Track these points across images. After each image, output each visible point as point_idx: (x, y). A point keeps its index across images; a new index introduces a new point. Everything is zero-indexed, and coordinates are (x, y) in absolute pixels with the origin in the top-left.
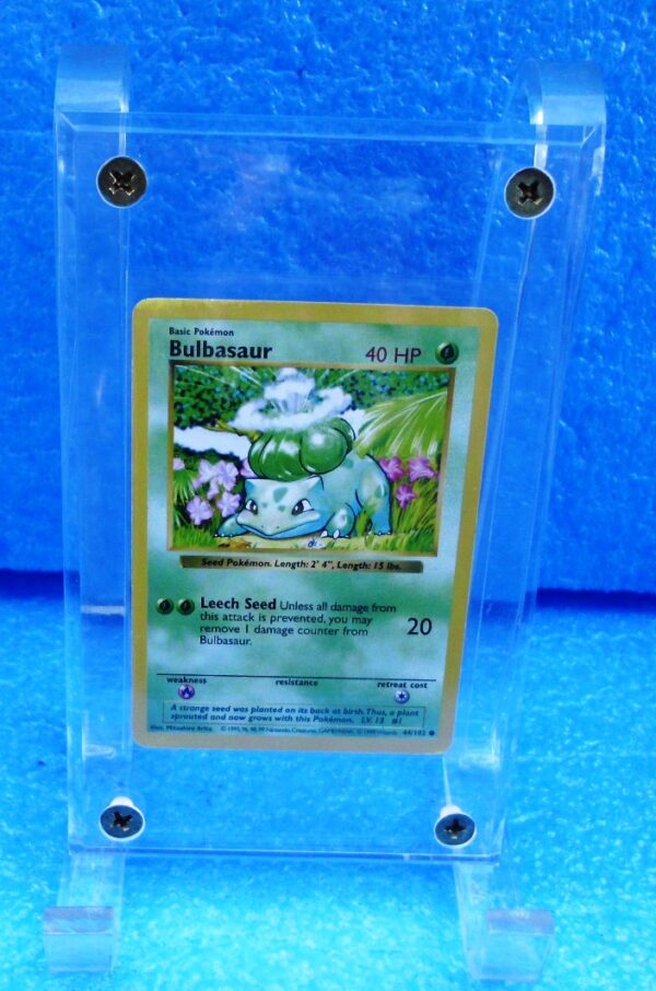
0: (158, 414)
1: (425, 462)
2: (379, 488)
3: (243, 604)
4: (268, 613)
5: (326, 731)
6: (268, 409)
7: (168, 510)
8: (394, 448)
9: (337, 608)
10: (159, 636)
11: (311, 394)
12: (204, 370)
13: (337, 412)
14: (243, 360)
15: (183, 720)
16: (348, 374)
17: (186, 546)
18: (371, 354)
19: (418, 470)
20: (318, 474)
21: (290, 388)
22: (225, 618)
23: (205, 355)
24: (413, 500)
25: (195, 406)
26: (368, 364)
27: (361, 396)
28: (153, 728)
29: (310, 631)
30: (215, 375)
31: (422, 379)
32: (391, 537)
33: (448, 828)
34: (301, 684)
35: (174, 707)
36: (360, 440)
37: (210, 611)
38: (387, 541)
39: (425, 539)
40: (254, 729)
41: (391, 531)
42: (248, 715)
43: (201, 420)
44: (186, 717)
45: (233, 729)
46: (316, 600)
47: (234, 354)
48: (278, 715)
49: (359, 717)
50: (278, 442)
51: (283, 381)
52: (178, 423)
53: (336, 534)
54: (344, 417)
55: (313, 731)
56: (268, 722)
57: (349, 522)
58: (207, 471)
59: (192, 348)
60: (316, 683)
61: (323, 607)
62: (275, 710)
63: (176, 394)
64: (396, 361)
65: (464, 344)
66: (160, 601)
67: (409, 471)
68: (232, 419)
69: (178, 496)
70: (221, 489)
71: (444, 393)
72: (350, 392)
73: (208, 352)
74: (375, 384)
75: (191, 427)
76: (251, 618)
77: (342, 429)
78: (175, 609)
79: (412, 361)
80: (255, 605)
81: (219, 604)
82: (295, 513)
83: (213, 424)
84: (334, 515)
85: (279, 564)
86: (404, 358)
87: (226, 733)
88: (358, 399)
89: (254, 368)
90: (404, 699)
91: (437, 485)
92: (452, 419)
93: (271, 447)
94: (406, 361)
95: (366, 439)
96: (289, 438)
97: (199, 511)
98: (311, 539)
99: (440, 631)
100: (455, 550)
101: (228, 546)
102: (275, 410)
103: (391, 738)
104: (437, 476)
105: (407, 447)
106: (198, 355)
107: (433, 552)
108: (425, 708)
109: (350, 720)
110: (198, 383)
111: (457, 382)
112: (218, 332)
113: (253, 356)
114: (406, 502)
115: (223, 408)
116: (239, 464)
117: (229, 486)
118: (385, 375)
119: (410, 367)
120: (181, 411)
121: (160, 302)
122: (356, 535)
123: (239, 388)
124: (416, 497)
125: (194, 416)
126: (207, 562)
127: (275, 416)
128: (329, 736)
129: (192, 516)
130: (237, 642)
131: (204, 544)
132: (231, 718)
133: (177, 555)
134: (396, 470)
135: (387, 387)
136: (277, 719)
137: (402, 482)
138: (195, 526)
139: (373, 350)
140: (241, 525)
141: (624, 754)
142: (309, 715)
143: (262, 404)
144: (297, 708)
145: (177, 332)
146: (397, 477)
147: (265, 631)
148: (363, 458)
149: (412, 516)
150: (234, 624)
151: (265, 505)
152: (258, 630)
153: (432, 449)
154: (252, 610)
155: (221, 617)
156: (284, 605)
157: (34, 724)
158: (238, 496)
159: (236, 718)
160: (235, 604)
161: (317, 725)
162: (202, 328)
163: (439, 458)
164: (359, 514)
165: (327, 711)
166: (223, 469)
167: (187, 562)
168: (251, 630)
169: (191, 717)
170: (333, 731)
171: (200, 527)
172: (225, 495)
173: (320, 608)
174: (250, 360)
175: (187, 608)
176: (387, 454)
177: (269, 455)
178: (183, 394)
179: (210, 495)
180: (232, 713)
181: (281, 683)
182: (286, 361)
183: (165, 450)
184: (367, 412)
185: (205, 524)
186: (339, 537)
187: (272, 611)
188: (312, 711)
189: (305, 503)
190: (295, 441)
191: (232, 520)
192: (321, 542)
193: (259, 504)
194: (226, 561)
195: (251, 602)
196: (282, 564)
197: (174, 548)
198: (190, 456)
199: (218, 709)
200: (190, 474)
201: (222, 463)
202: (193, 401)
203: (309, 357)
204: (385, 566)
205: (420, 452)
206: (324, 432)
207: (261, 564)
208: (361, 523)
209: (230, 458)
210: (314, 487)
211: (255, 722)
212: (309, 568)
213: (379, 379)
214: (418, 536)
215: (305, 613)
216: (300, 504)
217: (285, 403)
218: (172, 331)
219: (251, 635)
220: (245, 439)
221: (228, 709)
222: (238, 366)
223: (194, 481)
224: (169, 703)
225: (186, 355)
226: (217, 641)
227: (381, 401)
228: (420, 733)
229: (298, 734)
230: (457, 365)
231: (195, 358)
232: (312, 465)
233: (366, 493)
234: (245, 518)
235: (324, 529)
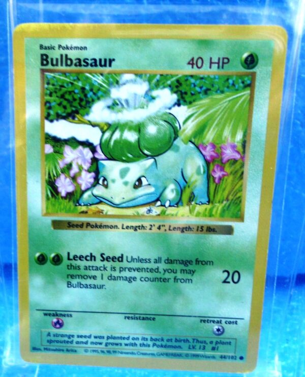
0: (33, 111)
1: (234, 147)
2: (199, 168)
3: (99, 258)
4: (117, 265)
5: (162, 354)
6: (114, 106)
7: (42, 184)
8: (210, 136)
9: (169, 261)
10: (37, 281)
11: (147, 93)
12: (66, 77)
13: (166, 108)
14: (94, 69)
15: (56, 344)
16: (174, 79)
17: (56, 213)
18: (192, 63)
19: (229, 153)
20: (152, 157)
21: (130, 89)
22: (86, 268)
23: (67, 65)
24: (226, 177)
25: (60, 104)
26: (189, 70)
27: (184, 96)
28: (34, 349)
29: (149, 279)
30: (74, 80)
31: (231, 81)
32: (209, 207)
34: (144, 319)
35: (49, 334)
36: (184, 130)
37: (74, 263)
38: (206, 209)
39: (235, 208)
40: (109, 352)
41: (209, 202)
42: (104, 341)
43: (64, 114)
44: (57, 342)
45: (94, 351)
46: (153, 255)
47: (87, 63)
48: (126, 342)
49: (187, 345)
50: (122, 131)
51: (124, 84)
52: (48, 117)
53: (167, 204)
54: (173, 111)
55: (153, 354)
56: (119, 347)
57: (177, 194)
58: (70, 154)
59: (57, 60)
60: (154, 319)
61: (158, 261)
62: (124, 338)
63: (46, 94)
64: (210, 67)
65: (262, 54)
66: (37, 255)
67: (222, 153)
68: (87, 114)
69: (49, 174)
70: (80, 168)
71: (247, 92)
72: (176, 92)
73: (69, 62)
74: (195, 86)
75: (57, 120)
76: (105, 269)
77: (171, 121)
78: (49, 261)
79: (223, 67)
80: (108, 259)
81: (81, 258)
82: (136, 187)
83: (74, 118)
84: (165, 189)
85: (124, 227)
86: (216, 65)
87: (89, 354)
88: (183, 98)
89: (103, 75)
90: (220, 332)
91: (242, 166)
92: (254, 112)
93: (117, 135)
94: (219, 67)
95: (189, 128)
96: (131, 128)
97: (65, 186)
98: (148, 208)
99: (247, 280)
101: (86, 212)
102: (120, 106)
103: (212, 361)
104: (243, 158)
105: (220, 135)
106: (62, 65)
107: (240, 218)
108: (236, 339)
109: (180, 347)
111: (257, 84)
112: (76, 48)
113: (101, 65)
114: (220, 179)
115: (81, 106)
116: (94, 150)
117: (86, 166)
118: (202, 78)
119: (221, 71)
120: (50, 108)
122: (182, 205)
123: (91, 90)
124: (227, 175)
125: (60, 112)
126: (71, 225)
127: (120, 111)
128: (164, 358)
129: (60, 189)
130: (95, 287)
131: (68, 211)
132: (92, 343)
133: (49, 220)
134: (213, 154)
135: (204, 88)
136: (126, 345)
137: (216, 163)
138: (62, 197)
139: (193, 59)
140: (95, 196)
142: (151, 343)
143: (110, 102)
144: (140, 337)
145: (46, 48)
146: (213, 159)
147: (115, 279)
148: (186, 143)
149: (224, 190)
150: (93, 273)
151: (113, 181)
152: (111, 278)
153: (239, 137)
154: (105, 263)
155: (82, 268)
156: (129, 259)
158: (93, 174)
159: (96, 343)
160: (92, 257)
161: (155, 350)
162: (64, 45)
163: (244, 144)
164: (185, 187)
165: (162, 340)
166: (81, 153)
167: (57, 225)
168: (105, 277)
169: (61, 342)
170: (167, 355)
171: (65, 198)
172: (84, 173)
173: (156, 261)
174: (99, 68)
175: (57, 260)
176: (205, 141)
177: (116, 142)
178: (51, 95)
179: (72, 172)
180: (92, 339)
181: (128, 318)
182: (126, 68)
183: (39, 138)
184: (189, 108)
185: (70, 195)
186: (170, 206)
187: (121, 263)
188: (152, 339)
189: (143, 179)
190: (135, 130)
191: (88, 193)
192: (156, 210)
193: (109, 180)
194: (85, 225)
195: (105, 256)
196: (127, 227)
197: (47, 214)
198: (56, 141)
199: (81, 337)
200: (57, 156)
201: (80, 148)
202: (58, 101)
203: (144, 63)
204: (205, 229)
205: (230, 138)
206: (156, 124)
207: (112, 227)
208: (185, 196)
209: (87, 144)
210: (149, 167)
211: (110, 346)
212: (148, 231)
213: (198, 82)
214: (229, 205)
215: (145, 265)
216: (139, 180)
217: (127, 101)
218: (41, 47)
219: (105, 282)
220: (97, 130)
221: (90, 337)
222: (90, 73)
223: (60, 162)
224: (45, 331)
225: (53, 65)
226: (80, 285)
227: (201, 99)
228: (232, 357)
229: (141, 356)
230: (257, 70)
231: (59, 68)
232: (148, 150)
233: (190, 171)
234: (99, 191)
235: (158, 200)
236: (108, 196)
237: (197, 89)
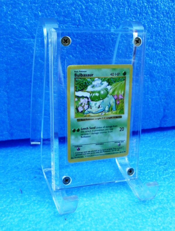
0: (72, 89)
1: (121, 95)
2: (113, 101)
3: (89, 128)
4: (94, 130)
5: (105, 154)
6: (93, 87)
7: (74, 110)
8: (116, 93)
9: (107, 127)
10: (73, 137)
11: (101, 83)
12: (81, 79)
13: (105, 86)
15: (78, 156)
16: (107, 79)
17: (78, 117)
18: (111, 74)
19: (120, 97)
20: (102, 99)
21: (97, 82)
22: (86, 132)
23: (81, 76)
25: (79, 87)
26: (111, 76)
28: (72, 158)
29: (102, 133)
30: (83, 80)
31: (120, 79)
32: (116, 111)
33: (129, 172)
34: (101, 144)
35: (76, 153)
36: (110, 92)
37: (83, 130)
39: (122, 111)
40: (92, 156)
45: (88, 156)
46: (102, 126)
47: (87, 76)
48: (96, 152)
49: (112, 150)
50: (95, 93)
51: (96, 81)
52: (76, 91)
53: (106, 112)
54: (107, 87)
55: (103, 154)
56: (94, 154)
57: (108, 109)
58: (82, 100)
60: (103, 144)
61: (104, 127)
62: (96, 151)
64: (116, 75)
65: (127, 71)
66: (73, 129)
67: (119, 97)
68: (87, 89)
69: (76, 106)
70: (85, 104)
71: (124, 81)
72: (108, 82)
75: (79, 91)
76: (91, 131)
77: (106, 90)
78: (76, 131)
80: (91, 128)
81: (84, 129)
82: (98, 108)
83: (83, 90)
84: (105, 107)
85: (96, 119)
87: (87, 157)
88: (109, 84)
89: (90, 78)
90: (120, 145)
91: (124, 100)
93: (94, 94)
96: (97, 92)
97: (80, 109)
99: (126, 129)
100: (127, 113)
101: (86, 116)
102: (94, 87)
103: (118, 154)
104: (124, 98)
105: (118, 92)
107: (123, 113)
108: (123, 146)
109: (110, 151)
110: (80, 82)
111: (126, 79)
112: (84, 71)
114: (119, 104)
115: (85, 87)
116: (88, 99)
117: (86, 103)
118: (114, 78)
119: (118, 76)
120: (77, 88)
121: (73, 66)
122: (110, 111)
123: (88, 83)
125: (79, 89)
126: (82, 120)
127: (95, 88)
128: (106, 155)
130: (88, 137)
131: (81, 116)
132: (87, 154)
133: (76, 119)
134: (117, 97)
136: (96, 153)
138: (80, 112)
140: (88, 111)
141: (147, 158)
142: (102, 151)
143: (92, 86)
144: (102, 149)
145: (76, 72)
146: (117, 99)
148: (110, 95)
149: (119, 107)
150: (88, 133)
151: (93, 107)
152: (92, 134)
153: (123, 93)
156: (97, 128)
157: (30, 170)
158: (88, 105)
159: (88, 154)
160: (87, 128)
161: (104, 153)
162: (81, 71)
163: (124, 94)
164: (110, 107)
165: (105, 150)
166: (85, 100)
167: (78, 120)
169: (79, 155)
170: (107, 154)
172: (85, 105)
174: (90, 77)
175: (78, 130)
177: (94, 96)
178: (77, 85)
179: (83, 105)
180: (87, 153)
181: (97, 145)
182: (96, 77)
183: (74, 96)
184: (111, 86)
185: (82, 112)
189: (100, 106)
191: (87, 111)
192: (103, 113)
193: (92, 106)
194: (86, 119)
197: (76, 117)
198: (78, 97)
199: (85, 152)
200: (78, 101)
201: (85, 98)
202: (79, 86)
203: (101, 75)
204: (115, 117)
205: (120, 93)
206: (103, 91)
207: (92, 119)
208: (110, 109)
210: (102, 102)
211: (92, 154)
212: (101, 119)
213: (113, 79)
217: (96, 85)
218: (75, 71)
219: (91, 135)
220: (89, 93)
221: (87, 152)
222: (87, 78)
223: (79, 103)
224: (75, 152)
225: (78, 76)
226: (84, 137)
227: (113, 84)
228: (123, 152)
229: (100, 156)
230: (126, 76)
231: (79, 77)
232: (101, 98)
233: (111, 102)
234: (89, 110)
235: (104, 111)
236: (91, 111)
237: (113, 81)
